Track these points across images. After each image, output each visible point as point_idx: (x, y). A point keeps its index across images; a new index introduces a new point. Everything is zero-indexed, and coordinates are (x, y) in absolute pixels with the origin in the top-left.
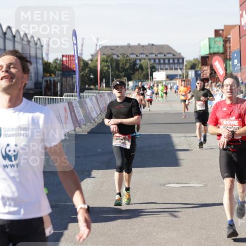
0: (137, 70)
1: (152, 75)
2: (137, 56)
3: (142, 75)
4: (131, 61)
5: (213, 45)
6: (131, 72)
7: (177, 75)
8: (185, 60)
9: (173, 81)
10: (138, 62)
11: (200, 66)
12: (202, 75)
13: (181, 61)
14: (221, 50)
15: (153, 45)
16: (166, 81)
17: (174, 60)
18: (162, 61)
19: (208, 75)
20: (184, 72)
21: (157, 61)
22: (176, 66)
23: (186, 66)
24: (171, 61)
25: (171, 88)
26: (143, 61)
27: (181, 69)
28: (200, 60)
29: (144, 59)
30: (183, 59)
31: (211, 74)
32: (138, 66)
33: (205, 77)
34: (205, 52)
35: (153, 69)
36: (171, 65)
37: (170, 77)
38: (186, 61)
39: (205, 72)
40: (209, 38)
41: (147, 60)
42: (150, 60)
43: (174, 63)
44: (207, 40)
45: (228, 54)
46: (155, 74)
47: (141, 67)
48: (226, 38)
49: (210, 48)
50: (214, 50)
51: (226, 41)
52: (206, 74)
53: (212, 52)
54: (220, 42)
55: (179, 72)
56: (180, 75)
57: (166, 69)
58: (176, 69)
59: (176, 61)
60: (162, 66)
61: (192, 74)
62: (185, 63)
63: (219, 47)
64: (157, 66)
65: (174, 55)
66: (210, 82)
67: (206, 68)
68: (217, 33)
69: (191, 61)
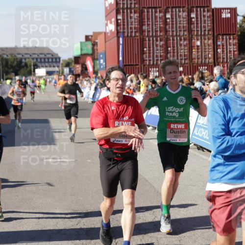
0: (23, 67)
1: (34, 71)
2: (23, 56)
3: (26, 72)
4: (18, 60)
5: (84, 48)
6: (18, 69)
7: (54, 72)
8: (61, 59)
9: (52, 76)
10: (23, 60)
11: (73, 64)
12: (74, 72)
13: (58, 60)
14: (90, 52)
15: (36, 47)
16: (46, 76)
17: (52, 59)
18: (43, 60)
19: (80, 71)
20: (60, 68)
21: (39, 60)
22: (54, 64)
23: (62, 64)
24: (50, 60)
25: (50, 82)
26: (27, 60)
27: (58, 67)
28: (73, 59)
29: (29, 58)
30: (60, 58)
31: (82, 71)
32: (23, 64)
33: (77, 73)
34: (77, 53)
35: (36, 66)
36: (50, 64)
37: (49, 73)
38: (63, 60)
39: (77, 69)
40: (81, 43)
41: (31, 60)
42: (33, 59)
43: (52, 62)
44: (79, 44)
45: (96, 55)
46: (37, 70)
47: (26, 65)
48: (94, 42)
49: (81, 50)
50: (85, 52)
51: (94, 44)
52: (78, 71)
53: (83, 53)
54: (89, 45)
55: (56, 69)
56: (57, 72)
57: (46, 67)
58: (54, 67)
59: (54, 60)
60: (43, 64)
61: (66, 70)
62: (61, 62)
63: (88, 49)
64: (39, 64)
65: (52, 55)
66: (81, 77)
67: (78, 66)
68: (87, 38)
69: (66, 61)
